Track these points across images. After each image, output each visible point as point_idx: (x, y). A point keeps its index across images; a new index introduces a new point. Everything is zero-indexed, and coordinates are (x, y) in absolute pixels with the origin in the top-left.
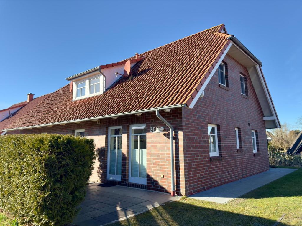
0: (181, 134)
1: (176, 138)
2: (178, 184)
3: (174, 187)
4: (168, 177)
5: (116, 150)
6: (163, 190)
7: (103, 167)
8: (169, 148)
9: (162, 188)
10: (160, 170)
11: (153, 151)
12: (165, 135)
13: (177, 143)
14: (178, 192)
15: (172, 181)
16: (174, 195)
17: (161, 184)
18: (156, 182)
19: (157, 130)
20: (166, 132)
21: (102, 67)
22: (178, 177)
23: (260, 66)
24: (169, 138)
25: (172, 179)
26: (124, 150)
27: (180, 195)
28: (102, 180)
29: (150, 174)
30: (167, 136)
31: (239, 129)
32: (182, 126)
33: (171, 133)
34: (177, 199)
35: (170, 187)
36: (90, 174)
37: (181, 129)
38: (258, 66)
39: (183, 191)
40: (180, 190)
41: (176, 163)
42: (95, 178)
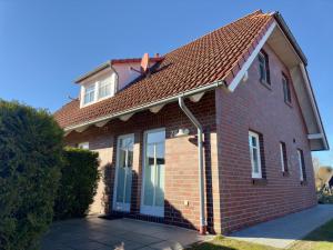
0: (214, 137)
1: (206, 144)
2: (210, 215)
3: (204, 219)
4: (195, 204)
5: (126, 168)
6: (187, 225)
7: (109, 192)
8: (196, 160)
9: (186, 221)
10: (184, 194)
11: (174, 165)
12: (190, 140)
13: (208, 152)
14: (209, 229)
15: (200, 211)
16: (204, 234)
17: (184, 215)
18: (178, 214)
19: (180, 132)
20: (192, 137)
21: (113, 62)
22: (210, 205)
23: (305, 65)
24: (197, 145)
25: (200, 207)
26: (136, 167)
27: (213, 233)
28: (106, 210)
29: (169, 200)
30: (194, 141)
31: (284, 145)
32: (215, 125)
33: (200, 136)
34: (209, 239)
35: (198, 220)
36: (92, 201)
37: (214, 130)
38: (302, 65)
39: (217, 227)
40: (212, 225)
41: (207, 182)
42: (97, 207)
